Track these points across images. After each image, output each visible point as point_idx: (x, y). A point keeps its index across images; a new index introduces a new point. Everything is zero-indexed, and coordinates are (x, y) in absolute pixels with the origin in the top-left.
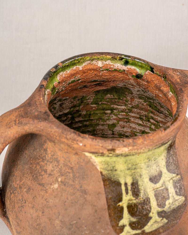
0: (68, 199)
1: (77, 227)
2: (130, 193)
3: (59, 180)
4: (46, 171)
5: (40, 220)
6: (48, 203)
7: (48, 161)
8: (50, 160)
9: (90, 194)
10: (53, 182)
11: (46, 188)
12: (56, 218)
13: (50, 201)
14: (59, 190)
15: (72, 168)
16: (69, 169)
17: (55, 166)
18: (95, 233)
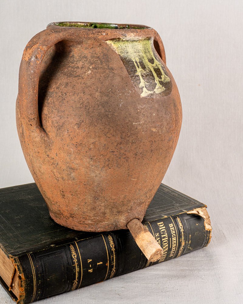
0: (101, 76)
1: (112, 93)
2: (140, 67)
3: (91, 67)
4: (78, 67)
5: (82, 100)
6: (86, 85)
7: (77, 61)
8: (79, 60)
9: (116, 70)
10: (86, 71)
11: (81, 76)
12: (96, 92)
13: (88, 83)
14: (92, 73)
15: (98, 57)
16: (96, 59)
17: (85, 61)
18: (126, 94)
